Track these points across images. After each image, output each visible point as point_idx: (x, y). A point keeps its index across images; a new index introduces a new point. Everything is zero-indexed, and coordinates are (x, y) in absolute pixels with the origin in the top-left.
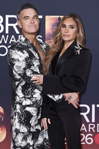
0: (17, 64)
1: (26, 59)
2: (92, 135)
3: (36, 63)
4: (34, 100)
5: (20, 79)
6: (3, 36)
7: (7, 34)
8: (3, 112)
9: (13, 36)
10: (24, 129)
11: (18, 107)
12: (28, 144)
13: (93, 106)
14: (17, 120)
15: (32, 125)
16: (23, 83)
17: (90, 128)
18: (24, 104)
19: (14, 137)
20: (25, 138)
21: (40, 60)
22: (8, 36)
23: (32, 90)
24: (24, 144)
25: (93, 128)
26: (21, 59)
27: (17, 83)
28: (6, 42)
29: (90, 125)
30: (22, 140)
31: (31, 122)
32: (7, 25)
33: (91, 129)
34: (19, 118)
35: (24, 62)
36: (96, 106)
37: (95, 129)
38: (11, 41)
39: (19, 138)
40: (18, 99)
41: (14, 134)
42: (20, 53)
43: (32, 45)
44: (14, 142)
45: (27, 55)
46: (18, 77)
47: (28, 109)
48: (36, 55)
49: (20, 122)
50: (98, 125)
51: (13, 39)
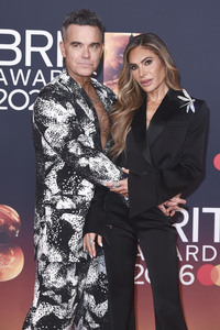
0: (51, 127)
1: (70, 120)
2: (191, 267)
3: (89, 129)
4: (79, 200)
5: (54, 158)
6: (20, 71)
7: (29, 68)
8: (17, 220)
9: (40, 72)
10: (56, 256)
11: (48, 211)
12: (69, 283)
13: (196, 211)
14: (45, 238)
15: (72, 249)
16: (61, 166)
17: (188, 253)
18: (59, 207)
19: (41, 269)
20: (62, 273)
21: (96, 122)
22: (29, 71)
23: (76, 180)
24: (60, 283)
25: (194, 254)
26: (60, 119)
27: (48, 164)
28: (25, 83)
29: (188, 247)
30: (58, 276)
31: (70, 243)
32: (29, 49)
33: (191, 256)
34: (50, 234)
35: (65, 126)
36: (200, 211)
37: (200, 255)
38: (36, 80)
39: (52, 272)
40: (48, 196)
41: (42, 264)
42: (59, 106)
43: (83, 92)
44: (41, 280)
45: (72, 111)
46: (52, 153)
47: (66, 217)
48: (89, 113)
49: (50, 242)
50: (204, 247)
51: (40, 78)
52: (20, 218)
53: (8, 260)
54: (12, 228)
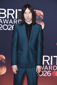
2: (50, 71)
6: (6, 20)
7: (8, 19)
8: (5, 59)
13: (52, 57)
17: (49, 68)
25: (51, 68)
28: (7, 23)
29: (49, 66)
32: (8, 14)
50: (54, 66)
51: (11, 21)
52: (6, 58)
53: (2, 69)
54: (3, 61)
